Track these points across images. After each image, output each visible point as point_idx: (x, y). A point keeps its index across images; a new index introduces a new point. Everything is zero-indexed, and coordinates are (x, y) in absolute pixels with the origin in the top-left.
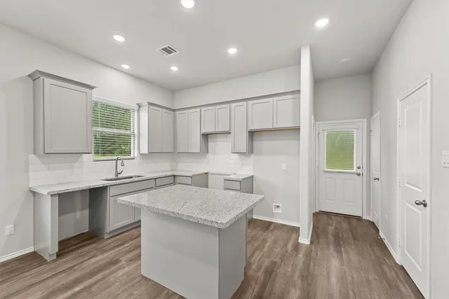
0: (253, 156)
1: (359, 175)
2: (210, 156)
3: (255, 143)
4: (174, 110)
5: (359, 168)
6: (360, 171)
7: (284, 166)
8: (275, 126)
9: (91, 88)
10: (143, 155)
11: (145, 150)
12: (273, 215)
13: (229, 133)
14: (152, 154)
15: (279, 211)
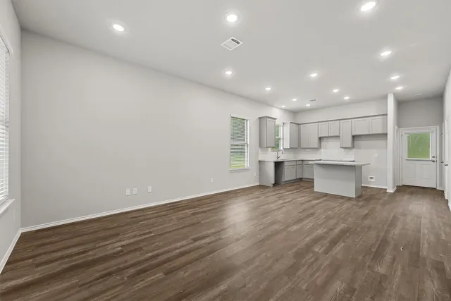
0: (354, 150)
1: (434, 161)
2: (322, 150)
3: (355, 142)
4: (299, 124)
5: (434, 157)
6: (434, 159)
7: (376, 155)
8: (371, 133)
9: (275, 119)
10: (285, 149)
11: (287, 146)
12: (369, 183)
13: (339, 137)
14: (292, 149)
15: (373, 180)
